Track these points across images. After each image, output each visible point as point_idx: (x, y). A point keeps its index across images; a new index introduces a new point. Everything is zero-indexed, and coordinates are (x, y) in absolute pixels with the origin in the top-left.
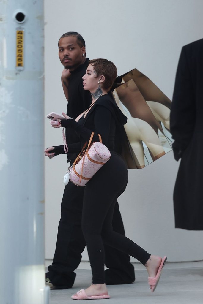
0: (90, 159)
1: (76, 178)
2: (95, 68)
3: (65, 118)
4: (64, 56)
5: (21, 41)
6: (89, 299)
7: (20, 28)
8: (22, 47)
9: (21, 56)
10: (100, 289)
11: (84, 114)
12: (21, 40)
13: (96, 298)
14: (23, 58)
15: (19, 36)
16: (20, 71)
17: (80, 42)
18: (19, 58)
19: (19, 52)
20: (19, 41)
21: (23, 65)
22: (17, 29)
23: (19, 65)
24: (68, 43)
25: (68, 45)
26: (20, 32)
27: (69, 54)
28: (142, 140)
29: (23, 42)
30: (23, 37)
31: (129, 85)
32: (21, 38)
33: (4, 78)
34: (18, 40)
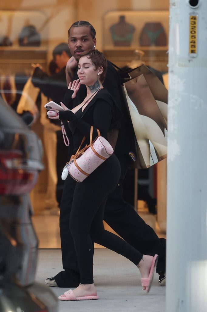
0: (96, 153)
1: (78, 173)
2: (92, 60)
3: (63, 109)
4: (77, 47)
5: (195, 27)
6: (78, 300)
7: (194, 13)
8: (195, 32)
9: (194, 42)
10: (89, 289)
11: (82, 107)
12: (195, 25)
13: (85, 299)
14: (197, 45)
15: (192, 22)
16: (193, 58)
17: (93, 33)
18: (192, 44)
19: (192, 38)
20: (192, 27)
21: (196, 52)
22: (190, 14)
23: (193, 52)
24: (82, 34)
25: (82, 36)
26: (193, 17)
27: (82, 45)
28: (149, 139)
29: (196, 28)
30: (197, 23)
31: (138, 80)
32: (195, 23)
33: (177, 65)
34: (192, 25)
